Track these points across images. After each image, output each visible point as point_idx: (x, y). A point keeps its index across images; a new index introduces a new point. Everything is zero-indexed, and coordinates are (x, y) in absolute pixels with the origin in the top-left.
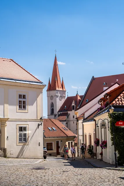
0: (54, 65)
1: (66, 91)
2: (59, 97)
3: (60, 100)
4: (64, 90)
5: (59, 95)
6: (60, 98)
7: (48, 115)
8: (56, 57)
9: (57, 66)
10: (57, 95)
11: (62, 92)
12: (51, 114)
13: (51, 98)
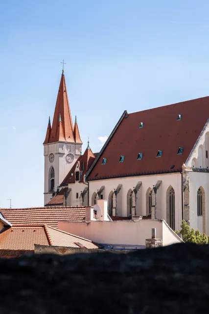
0: (59, 91)
1: (81, 144)
2: (65, 156)
3: (68, 162)
4: (77, 141)
5: (66, 152)
6: (68, 158)
7: (44, 194)
8: (63, 75)
9: (64, 93)
10: (60, 151)
11: (72, 145)
12: (49, 191)
13: (50, 157)
